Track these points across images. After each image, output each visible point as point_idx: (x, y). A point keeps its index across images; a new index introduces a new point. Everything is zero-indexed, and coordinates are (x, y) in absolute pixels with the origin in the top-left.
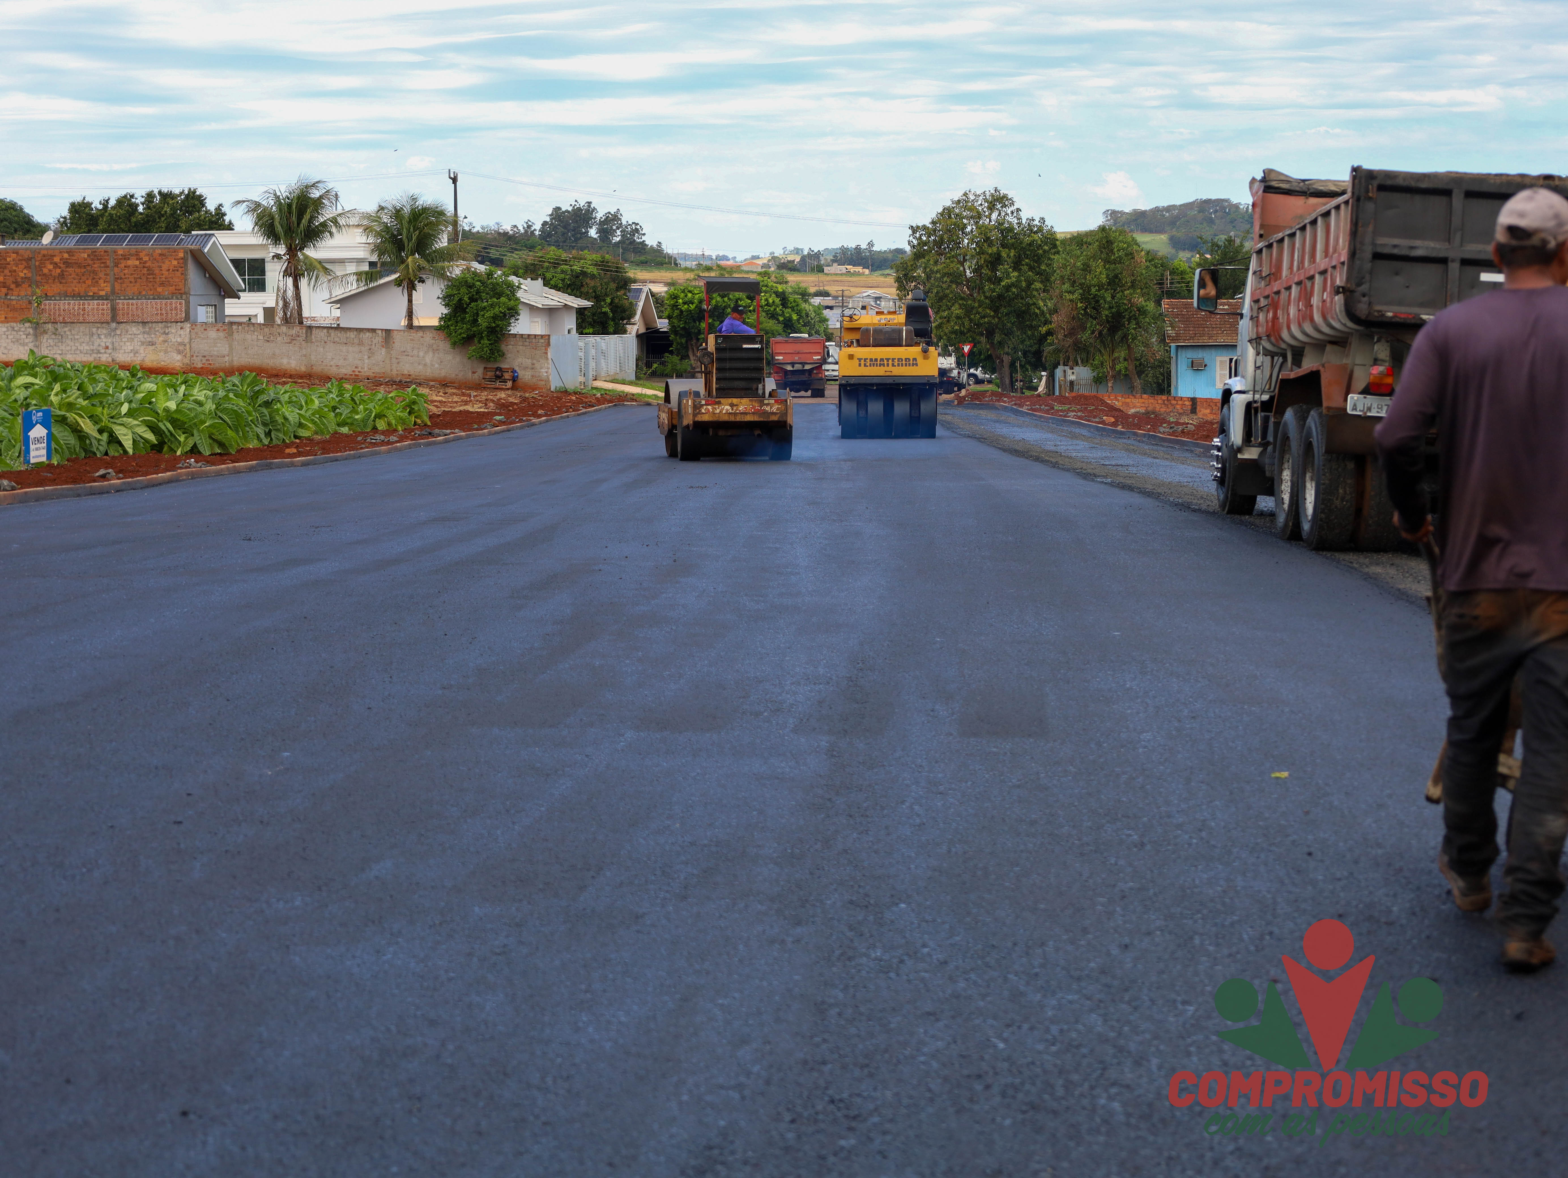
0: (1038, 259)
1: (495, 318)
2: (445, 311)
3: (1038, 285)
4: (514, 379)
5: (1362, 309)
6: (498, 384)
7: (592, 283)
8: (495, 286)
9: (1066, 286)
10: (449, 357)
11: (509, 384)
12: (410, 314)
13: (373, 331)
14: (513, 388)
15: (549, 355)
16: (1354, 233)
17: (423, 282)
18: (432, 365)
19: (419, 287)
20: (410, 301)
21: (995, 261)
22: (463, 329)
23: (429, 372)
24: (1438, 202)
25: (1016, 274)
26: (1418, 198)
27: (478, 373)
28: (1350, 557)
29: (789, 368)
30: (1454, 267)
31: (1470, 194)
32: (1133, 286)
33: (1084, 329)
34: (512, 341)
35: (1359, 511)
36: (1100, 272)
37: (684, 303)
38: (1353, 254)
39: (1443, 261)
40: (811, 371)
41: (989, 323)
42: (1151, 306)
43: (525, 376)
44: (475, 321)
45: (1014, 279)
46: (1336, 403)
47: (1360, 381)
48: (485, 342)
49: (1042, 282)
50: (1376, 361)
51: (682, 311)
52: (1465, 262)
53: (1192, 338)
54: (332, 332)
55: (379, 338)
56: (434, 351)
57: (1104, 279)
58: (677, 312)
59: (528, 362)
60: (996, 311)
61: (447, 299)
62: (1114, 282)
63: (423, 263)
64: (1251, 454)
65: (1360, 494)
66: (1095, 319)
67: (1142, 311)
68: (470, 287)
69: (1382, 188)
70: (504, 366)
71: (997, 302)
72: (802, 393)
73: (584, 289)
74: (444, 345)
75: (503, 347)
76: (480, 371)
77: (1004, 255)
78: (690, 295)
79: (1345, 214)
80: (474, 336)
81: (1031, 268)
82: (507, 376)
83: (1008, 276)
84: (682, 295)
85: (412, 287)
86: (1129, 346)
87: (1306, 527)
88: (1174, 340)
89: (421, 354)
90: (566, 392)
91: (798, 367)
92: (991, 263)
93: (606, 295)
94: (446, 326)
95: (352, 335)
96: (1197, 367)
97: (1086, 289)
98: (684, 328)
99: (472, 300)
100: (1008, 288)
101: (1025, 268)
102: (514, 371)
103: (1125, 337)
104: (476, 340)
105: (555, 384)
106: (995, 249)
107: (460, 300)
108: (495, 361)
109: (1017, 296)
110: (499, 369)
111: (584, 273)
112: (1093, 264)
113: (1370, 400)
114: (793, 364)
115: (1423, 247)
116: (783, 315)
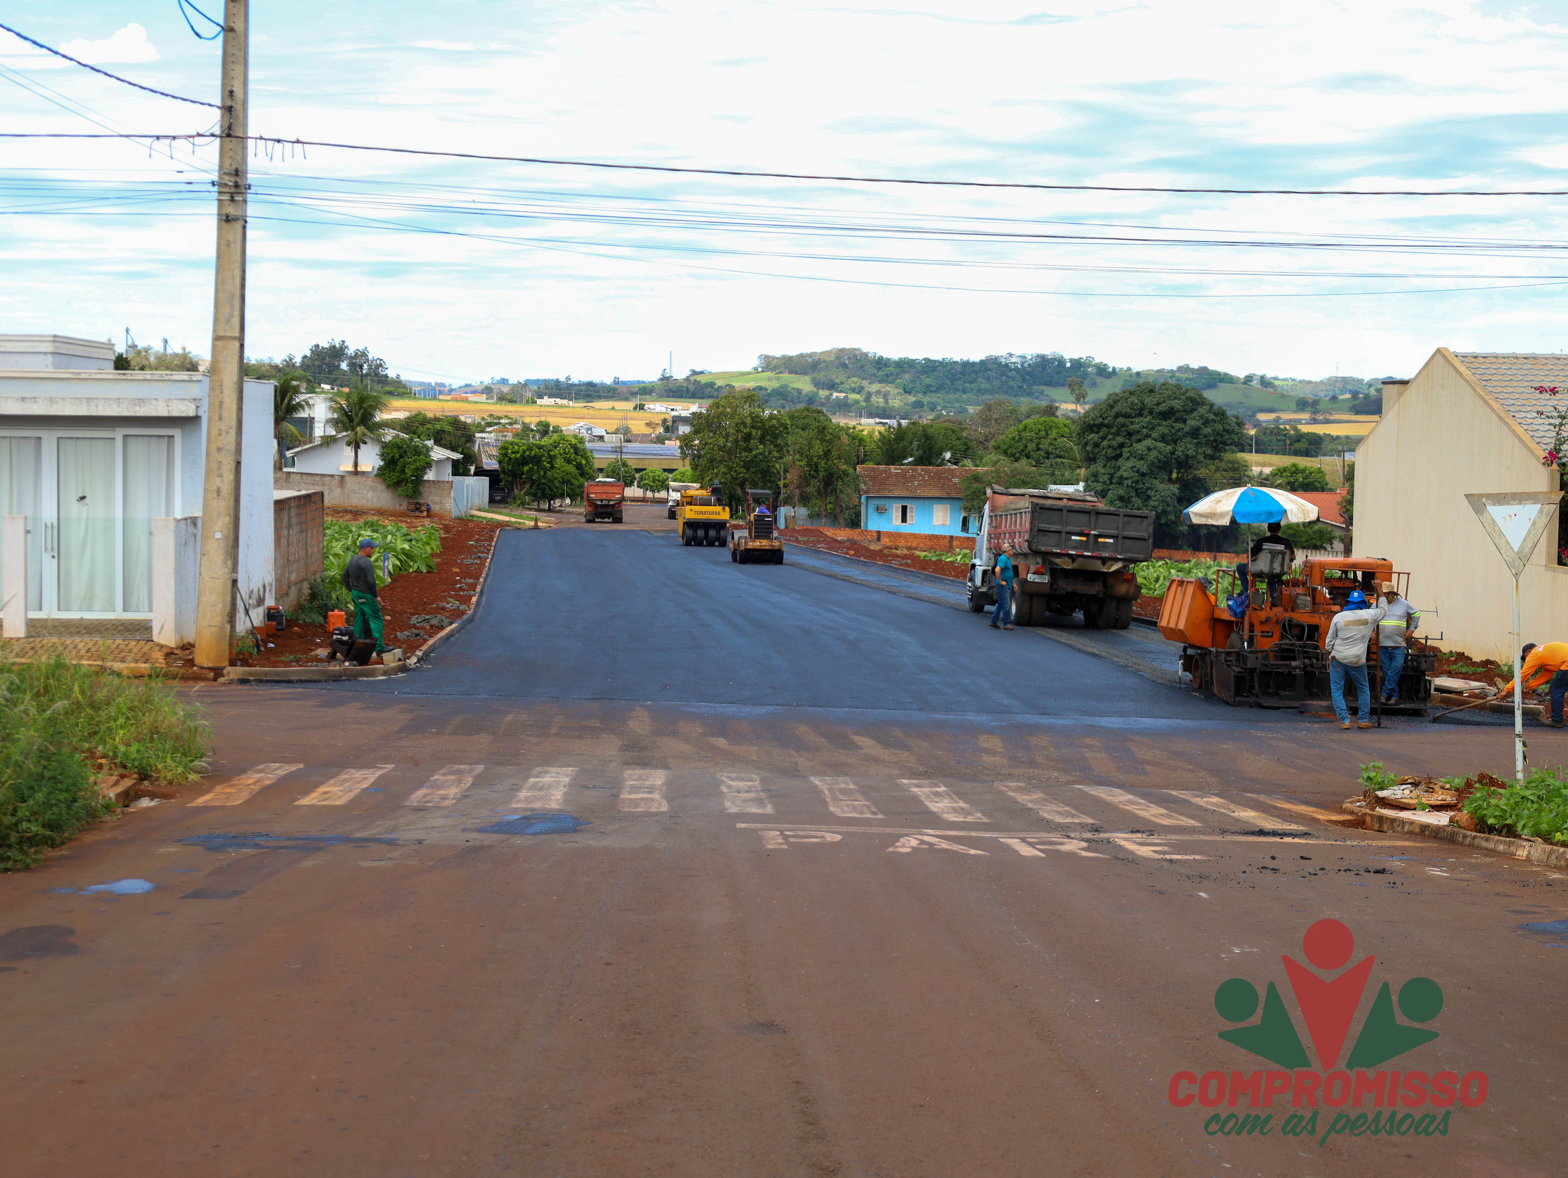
0: (775, 436)
1: (417, 469)
2: (382, 463)
3: (775, 454)
4: (428, 510)
5: (1034, 547)
6: (417, 514)
7: (449, 438)
8: (416, 447)
9: (797, 457)
10: (384, 495)
11: (425, 514)
12: (356, 464)
13: (332, 476)
14: (428, 516)
15: (452, 495)
16: (1031, 523)
17: (365, 443)
18: (372, 500)
19: (362, 446)
20: (356, 456)
21: (748, 437)
22: (395, 476)
23: (370, 505)
24: (1058, 513)
25: (762, 446)
26: (1052, 512)
27: (404, 506)
28: (1028, 628)
29: (599, 503)
30: (1063, 534)
31: (1069, 511)
32: (839, 458)
33: (808, 485)
34: (427, 485)
35: (1030, 613)
36: (818, 448)
37: (513, 453)
38: (1031, 530)
39: (1060, 532)
40: (613, 505)
41: (743, 477)
42: (851, 471)
43: (435, 508)
44: (403, 472)
45: (761, 451)
46: (1024, 577)
47: (1032, 569)
48: (410, 485)
49: (778, 452)
50: (1037, 564)
51: (510, 458)
52: (1067, 533)
53: (877, 492)
54: (304, 477)
55: (336, 481)
56: (374, 490)
57: (821, 453)
58: (506, 459)
59: (438, 499)
60: (748, 469)
61: (382, 456)
62: (827, 454)
63: (366, 431)
64: (984, 589)
65: (1031, 607)
66: (815, 478)
67: (845, 473)
68: (399, 448)
69: (1041, 508)
70: (421, 501)
71: (747, 465)
72: (606, 520)
73: (444, 442)
74: (381, 487)
75: (421, 489)
76: (405, 504)
77: (754, 433)
78: (516, 447)
79: (1028, 516)
80: (402, 481)
81: (772, 443)
82: (423, 508)
83: (757, 448)
84: (511, 447)
85: (357, 447)
86: (837, 497)
87: (1012, 618)
88: (866, 492)
89: (365, 492)
90: (460, 519)
91: (605, 502)
92: (745, 438)
93: (459, 446)
94: (381, 474)
95: (318, 478)
96: (880, 510)
97: (810, 458)
98: (512, 470)
99: (401, 457)
100: (756, 456)
101: (768, 443)
102: (428, 505)
103: (835, 490)
104: (403, 484)
105: (455, 513)
106: (748, 430)
107: (393, 457)
108: (416, 498)
109: (761, 461)
110: (418, 503)
111: (443, 431)
112: (814, 442)
113: (1036, 576)
114: (602, 500)
115: (1054, 528)
116: (575, 460)
